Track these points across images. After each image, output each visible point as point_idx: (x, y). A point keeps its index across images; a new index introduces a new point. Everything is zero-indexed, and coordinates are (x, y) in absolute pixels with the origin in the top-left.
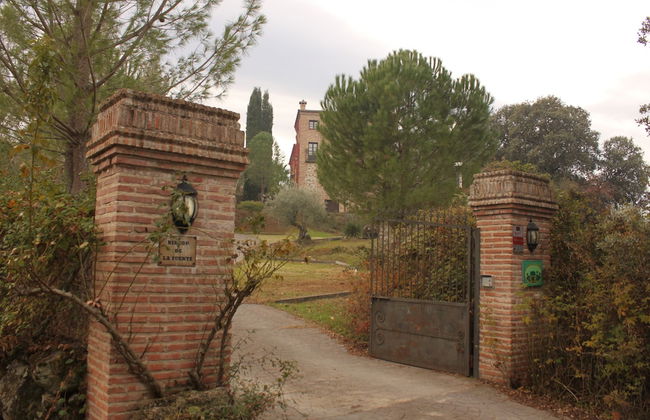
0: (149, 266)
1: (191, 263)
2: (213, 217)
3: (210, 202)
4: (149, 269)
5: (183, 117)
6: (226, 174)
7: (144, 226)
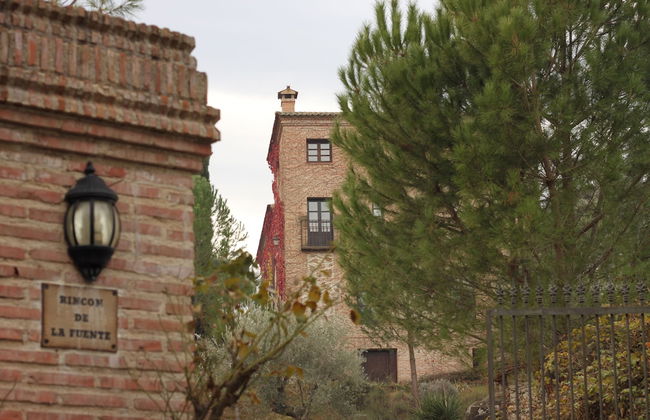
0: (24, 348)
1: (107, 344)
2: (149, 250)
3: (140, 219)
4: (25, 354)
5: (82, 42)
6: (172, 161)
7: (12, 264)
